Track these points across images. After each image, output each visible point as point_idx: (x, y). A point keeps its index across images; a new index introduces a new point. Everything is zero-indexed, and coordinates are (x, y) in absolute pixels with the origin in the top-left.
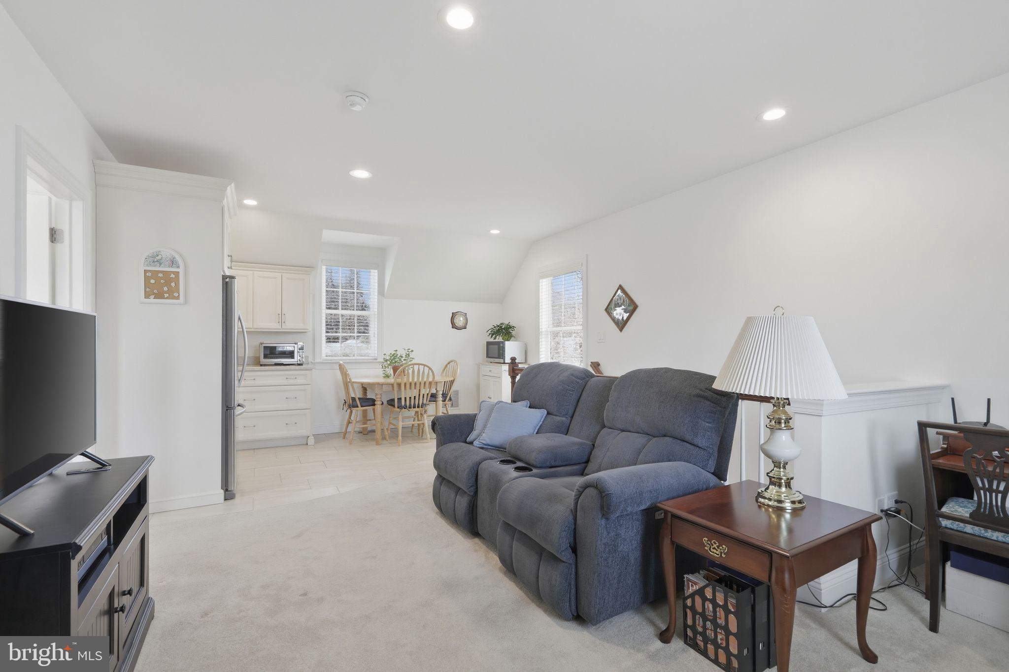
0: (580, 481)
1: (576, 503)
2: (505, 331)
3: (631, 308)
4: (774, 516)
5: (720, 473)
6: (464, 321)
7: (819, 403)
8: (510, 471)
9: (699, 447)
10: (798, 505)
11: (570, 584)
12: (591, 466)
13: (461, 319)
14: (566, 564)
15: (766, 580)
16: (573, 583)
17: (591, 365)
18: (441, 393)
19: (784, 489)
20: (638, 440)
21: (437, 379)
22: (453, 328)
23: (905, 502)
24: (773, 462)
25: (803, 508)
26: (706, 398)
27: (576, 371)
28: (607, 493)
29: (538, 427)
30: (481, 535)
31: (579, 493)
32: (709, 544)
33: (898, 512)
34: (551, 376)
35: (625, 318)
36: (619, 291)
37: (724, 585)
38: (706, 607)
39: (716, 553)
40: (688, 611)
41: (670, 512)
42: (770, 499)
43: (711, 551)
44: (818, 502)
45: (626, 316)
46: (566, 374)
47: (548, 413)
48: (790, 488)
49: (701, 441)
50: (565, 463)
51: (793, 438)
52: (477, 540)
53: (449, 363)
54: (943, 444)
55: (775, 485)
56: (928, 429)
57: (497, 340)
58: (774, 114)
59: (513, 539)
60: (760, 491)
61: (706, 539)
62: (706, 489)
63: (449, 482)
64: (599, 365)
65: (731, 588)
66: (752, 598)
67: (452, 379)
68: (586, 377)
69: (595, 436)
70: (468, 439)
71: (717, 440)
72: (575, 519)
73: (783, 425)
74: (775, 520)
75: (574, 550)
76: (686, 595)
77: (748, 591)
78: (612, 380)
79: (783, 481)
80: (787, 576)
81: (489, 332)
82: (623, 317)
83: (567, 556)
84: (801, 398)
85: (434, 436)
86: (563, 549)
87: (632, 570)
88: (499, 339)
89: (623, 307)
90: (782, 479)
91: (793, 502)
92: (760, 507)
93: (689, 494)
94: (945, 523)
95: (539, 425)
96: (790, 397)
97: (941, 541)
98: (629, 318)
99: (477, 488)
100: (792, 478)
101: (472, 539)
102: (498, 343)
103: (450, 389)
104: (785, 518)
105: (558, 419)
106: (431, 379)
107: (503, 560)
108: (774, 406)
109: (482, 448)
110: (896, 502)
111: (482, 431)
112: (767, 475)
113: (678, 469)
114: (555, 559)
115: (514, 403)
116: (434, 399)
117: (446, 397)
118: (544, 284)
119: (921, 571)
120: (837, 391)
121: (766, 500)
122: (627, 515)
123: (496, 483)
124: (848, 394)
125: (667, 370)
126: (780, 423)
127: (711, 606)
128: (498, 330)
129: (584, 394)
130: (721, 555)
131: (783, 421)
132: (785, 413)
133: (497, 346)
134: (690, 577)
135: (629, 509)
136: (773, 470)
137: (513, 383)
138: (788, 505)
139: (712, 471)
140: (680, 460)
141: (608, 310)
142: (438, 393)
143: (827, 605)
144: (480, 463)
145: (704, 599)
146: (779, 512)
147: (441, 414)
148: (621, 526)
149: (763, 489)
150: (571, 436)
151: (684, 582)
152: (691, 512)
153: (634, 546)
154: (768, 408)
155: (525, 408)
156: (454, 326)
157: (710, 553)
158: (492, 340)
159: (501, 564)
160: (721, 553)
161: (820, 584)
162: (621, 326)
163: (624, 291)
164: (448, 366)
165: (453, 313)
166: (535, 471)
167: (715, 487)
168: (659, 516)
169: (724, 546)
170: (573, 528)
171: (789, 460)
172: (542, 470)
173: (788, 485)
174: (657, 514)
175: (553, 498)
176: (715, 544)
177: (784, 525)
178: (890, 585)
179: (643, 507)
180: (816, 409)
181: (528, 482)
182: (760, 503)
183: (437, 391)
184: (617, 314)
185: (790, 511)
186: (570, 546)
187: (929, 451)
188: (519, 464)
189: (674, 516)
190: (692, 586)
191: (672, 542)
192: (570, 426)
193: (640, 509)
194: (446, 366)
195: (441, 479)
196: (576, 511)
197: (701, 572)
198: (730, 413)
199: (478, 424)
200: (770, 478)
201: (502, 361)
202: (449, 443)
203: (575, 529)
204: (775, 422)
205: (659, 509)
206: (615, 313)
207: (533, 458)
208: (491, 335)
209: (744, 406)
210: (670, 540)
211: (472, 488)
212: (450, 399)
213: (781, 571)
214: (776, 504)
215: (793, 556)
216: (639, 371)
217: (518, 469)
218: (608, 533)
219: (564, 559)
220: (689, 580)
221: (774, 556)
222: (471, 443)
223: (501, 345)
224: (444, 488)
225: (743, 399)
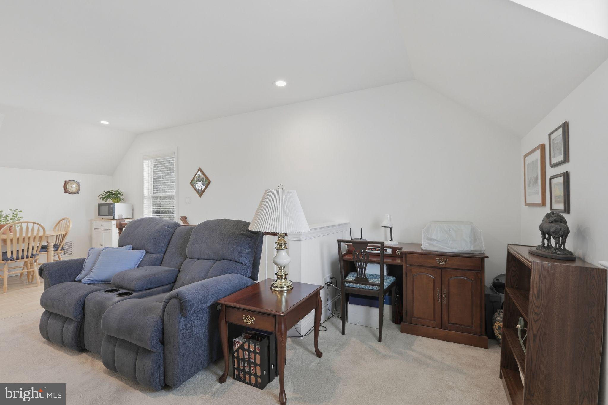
0: (167, 295)
1: (164, 311)
2: (116, 196)
3: (207, 183)
4: (279, 296)
5: (254, 277)
6: (77, 188)
7: (300, 234)
8: (115, 297)
9: (243, 264)
10: (290, 288)
11: (159, 366)
12: (177, 284)
13: (74, 186)
14: (157, 353)
15: (273, 331)
16: (162, 364)
17: (181, 219)
18: (53, 244)
19: (283, 281)
20: (208, 263)
21: (47, 233)
22: (65, 192)
23: (334, 278)
24: (279, 267)
25: (292, 289)
26: (247, 236)
27: (167, 223)
28: (184, 300)
29: (138, 263)
30: (88, 350)
31: (166, 303)
32: (245, 318)
33: (332, 283)
34: (149, 227)
35: (203, 189)
36: (199, 172)
37: (254, 339)
38: (245, 354)
39: (249, 323)
40: (236, 360)
41: (224, 304)
42: (277, 287)
43: (247, 322)
44: (299, 284)
45: (203, 187)
46: (160, 225)
47: (147, 253)
48: (286, 279)
49: (244, 261)
50: (159, 285)
51: (288, 254)
52: (84, 355)
53: (61, 221)
54: (347, 249)
55: (279, 279)
56: (341, 243)
57: (108, 202)
58: (281, 84)
59: (115, 346)
60: (273, 284)
61: (244, 316)
62: (246, 287)
63: (56, 315)
64: (186, 218)
65: (258, 340)
66: (268, 342)
67: (64, 233)
68: (174, 226)
69: (180, 264)
70: (77, 279)
71: (252, 259)
72: (163, 322)
73: (283, 247)
74: (280, 297)
75: (163, 343)
76: (234, 351)
77: (266, 339)
78: (192, 227)
79: (283, 276)
80: (283, 326)
81: (101, 196)
82: (202, 188)
83: (158, 348)
84: (292, 232)
85: (43, 280)
86: (154, 344)
87: (202, 345)
88: (110, 201)
89: (202, 182)
90: (282, 275)
91: (288, 287)
92: (272, 292)
93: (237, 291)
94: (347, 284)
95: (140, 261)
96: (287, 232)
97: (345, 293)
98: (205, 189)
99: (84, 315)
100: (287, 274)
101: (80, 355)
102: (109, 205)
103: (63, 240)
104: (284, 296)
105: (154, 255)
106: (41, 234)
107: (106, 364)
108: (279, 237)
109: (89, 284)
110: (331, 278)
111: (91, 271)
112: (276, 275)
113: (230, 278)
114: (147, 352)
115: (121, 248)
116: (45, 250)
117: (58, 248)
118: (146, 164)
119: (340, 308)
120: (305, 228)
121: (276, 288)
122: (199, 311)
123: (101, 308)
124: (310, 229)
125: (226, 220)
126: (281, 246)
127: (247, 353)
128: (109, 195)
129: (173, 237)
130: (252, 323)
131: (283, 245)
132: (284, 241)
133: (108, 207)
134: (237, 340)
135: (200, 307)
136: (279, 271)
137: (120, 233)
138: (285, 289)
139: (250, 276)
140: (232, 272)
141: (192, 183)
142: (49, 245)
143: (303, 335)
144: (87, 295)
145: (244, 350)
146: (281, 293)
147: (52, 261)
148: (194, 319)
149: (274, 282)
150: (163, 266)
151: (233, 343)
152: (236, 302)
153: (204, 329)
154: (276, 238)
155: (128, 251)
156: (66, 191)
157: (247, 323)
158: (103, 202)
159: (105, 368)
160: (252, 322)
161: (301, 325)
162: (200, 193)
163: (202, 172)
164: (61, 222)
165: (65, 181)
166: (134, 294)
167: (251, 285)
168: (219, 308)
169: (253, 318)
170: (161, 328)
171: (286, 265)
172: (141, 293)
173: (285, 278)
174: (218, 307)
175: (147, 311)
176: (249, 317)
177: (284, 300)
178: (329, 318)
179: (209, 304)
180: (298, 237)
181: (129, 302)
182: (273, 290)
183: (48, 243)
184: (198, 186)
185: (286, 291)
186: (159, 341)
187: (341, 253)
188: (122, 291)
189: (227, 306)
190: (237, 344)
191: (226, 322)
192: (163, 260)
193: (207, 306)
194: (59, 223)
195: (49, 314)
196: (164, 316)
197: (243, 335)
198: (259, 243)
199: (87, 266)
200: (277, 275)
201: (112, 217)
202: (57, 284)
203: (163, 328)
204: (279, 246)
205: (219, 304)
206: (196, 185)
207: (132, 285)
208: (102, 199)
209: (266, 238)
210: (224, 321)
211: (79, 316)
212: (63, 249)
213: (280, 324)
214: (280, 289)
215: (285, 315)
216: (209, 222)
217: (120, 295)
218: (186, 325)
219: (155, 350)
220: (235, 342)
221: (277, 317)
222: (80, 281)
223: (112, 206)
224: (51, 321)
225: (266, 235)
